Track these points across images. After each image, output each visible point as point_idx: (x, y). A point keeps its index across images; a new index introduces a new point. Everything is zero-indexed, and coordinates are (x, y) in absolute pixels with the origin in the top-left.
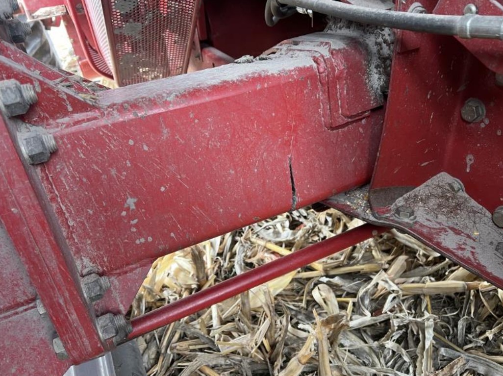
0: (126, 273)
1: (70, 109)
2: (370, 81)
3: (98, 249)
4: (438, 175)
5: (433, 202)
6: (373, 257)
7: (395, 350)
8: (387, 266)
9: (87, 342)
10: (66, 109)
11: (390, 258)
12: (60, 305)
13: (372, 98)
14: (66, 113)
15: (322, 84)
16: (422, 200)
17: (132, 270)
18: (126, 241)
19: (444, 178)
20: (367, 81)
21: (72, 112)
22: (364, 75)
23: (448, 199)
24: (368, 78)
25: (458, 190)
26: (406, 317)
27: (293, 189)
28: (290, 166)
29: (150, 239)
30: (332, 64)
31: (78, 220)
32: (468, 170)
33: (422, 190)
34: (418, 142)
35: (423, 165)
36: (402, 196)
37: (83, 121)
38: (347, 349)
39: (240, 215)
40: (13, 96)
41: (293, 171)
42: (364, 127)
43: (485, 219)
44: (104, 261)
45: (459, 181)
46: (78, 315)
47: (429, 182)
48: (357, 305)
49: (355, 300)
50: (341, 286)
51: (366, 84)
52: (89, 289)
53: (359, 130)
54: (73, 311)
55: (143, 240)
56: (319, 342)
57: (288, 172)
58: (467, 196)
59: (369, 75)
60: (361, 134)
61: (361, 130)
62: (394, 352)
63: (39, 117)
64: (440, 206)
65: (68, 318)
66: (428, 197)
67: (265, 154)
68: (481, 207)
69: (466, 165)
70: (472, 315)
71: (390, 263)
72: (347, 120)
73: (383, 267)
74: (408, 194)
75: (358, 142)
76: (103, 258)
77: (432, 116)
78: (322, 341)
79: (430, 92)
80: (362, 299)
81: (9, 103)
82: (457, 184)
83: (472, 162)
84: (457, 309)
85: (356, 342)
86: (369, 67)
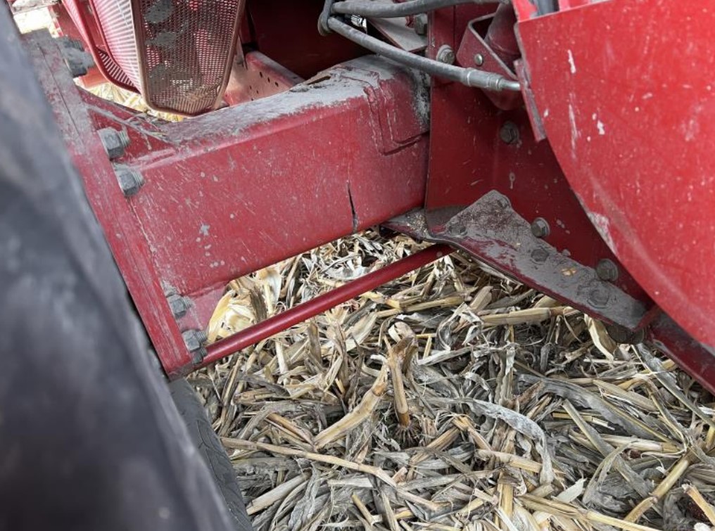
0: (202, 295)
1: (150, 148)
2: (417, 108)
3: (177, 272)
4: (488, 193)
5: (483, 219)
6: (456, 290)
7: (474, 380)
8: (469, 298)
9: (177, 350)
10: (147, 148)
11: (473, 289)
12: (155, 317)
13: (421, 124)
14: (146, 152)
15: (373, 113)
16: (474, 217)
17: (207, 292)
18: (201, 265)
19: (494, 196)
20: (415, 108)
21: (152, 150)
22: (411, 103)
23: (496, 215)
24: (415, 105)
25: (506, 206)
26: (487, 347)
27: (354, 213)
28: (349, 191)
29: (223, 263)
30: (380, 94)
31: (159, 246)
32: (512, 187)
33: (474, 208)
34: (465, 163)
35: (472, 184)
36: (456, 214)
37: (161, 157)
38: (425, 384)
39: (304, 239)
40: (114, 142)
41: (352, 195)
42: (415, 150)
43: (527, 231)
44: (182, 284)
45: (507, 198)
46: (170, 326)
47: (480, 200)
48: (436, 340)
49: (435, 335)
50: (420, 322)
51: (413, 111)
52: (174, 306)
53: (412, 154)
54: (165, 322)
55: (216, 264)
57: (348, 197)
58: (513, 211)
59: (416, 103)
60: (414, 157)
61: (414, 154)
62: (473, 383)
63: (125, 156)
64: (490, 221)
65: (160, 328)
66: (479, 214)
67: (324, 181)
68: (523, 220)
69: (510, 181)
70: (556, 342)
71: (473, 294)
72: (398, 145)
73: (466, 300)
74: (462, 213)
75: (411, 165)
76: (181, 281)
77: (474, 140)
78: (394, 370)
79: (469, 118)
80: (442, 334)
81: (111, 148)
82: (505, 200)
83: (514, 179)
84: (541, 338)
85: (435, 376)
86: (415, 96)
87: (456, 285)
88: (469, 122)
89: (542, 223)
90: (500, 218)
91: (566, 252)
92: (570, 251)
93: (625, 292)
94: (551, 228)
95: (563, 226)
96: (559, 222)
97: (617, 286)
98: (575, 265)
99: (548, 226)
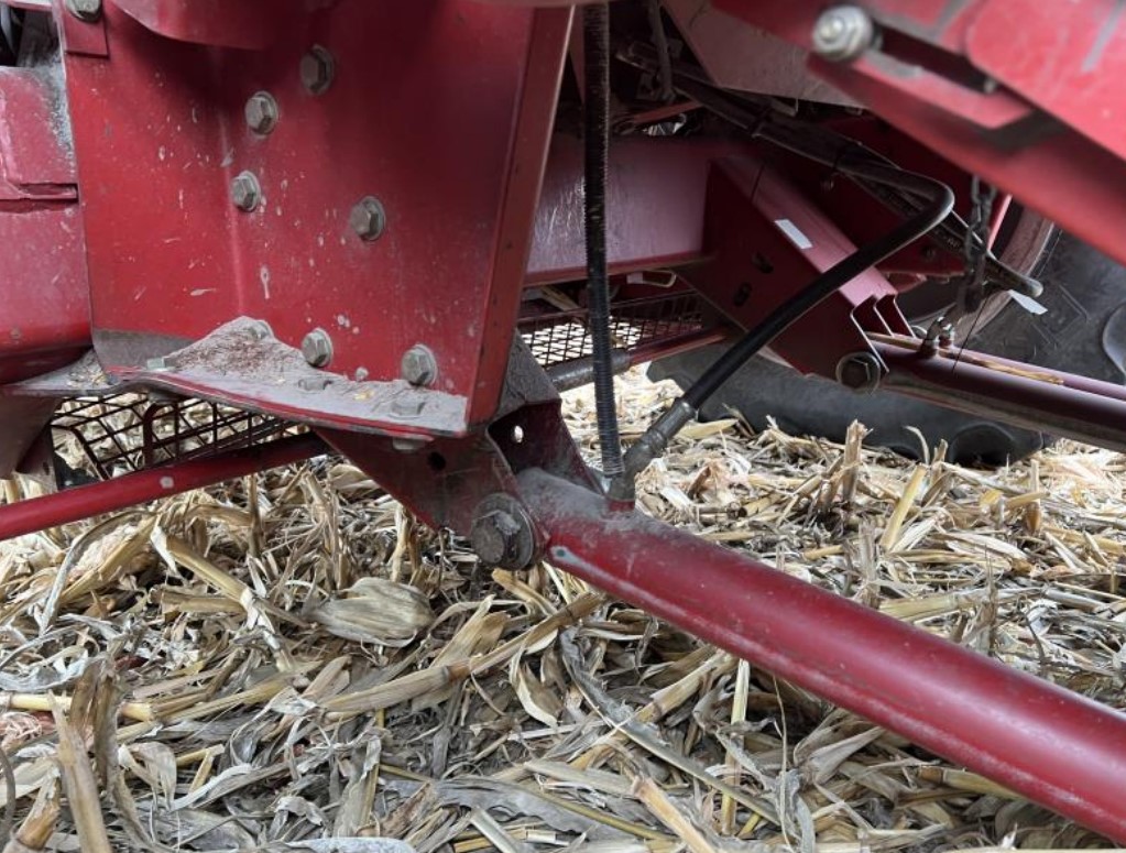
4: (234, 322)
5: (220, 359)
6: (276, 671)
7: (293, 810)
8: (303, 681)
11: (311, 665)
16: (202, 356)
19: (244, 323)
20: (55, 132)
22: (48, 121)
23: (246, 350)
24: (57, 127)
25: (264, 335)
26: (325, 747)
32: (267, 296)
33: (207, 342)
34: (168, 241)
35: (194, 293)
42: (70, 222)
43: (298, 363)
45: (266, 323)
47: (217, 331)
48: (223, 758)
49: (220, 749)
51: (52, 136)
53: (60, 226)
56: (67, 770)
58: (275, 340)
59: (58, 123)
60: (66, 234)
61: (65, 226)
62: (292, 816)
64: (232, 360)
66: (214, 352)
68: (292, 349)
69: (262, 285)
71: (312, 675)
72: (21, 194)
73: (296, 684)
74: (180, 351)
75: (60, 248)
77: (181, 197)
79: (162, 149)
80: (238, 747)
82: (260, 326)
83: (267, 279)
84: (436, 725)
85: (207, 821)
86: (56, 110)
87: (279, 665)
88: (162, 157)
89: (318, 335)
90: (251, 353)
91: (362, 372)
92: (367, 367)
93: (453, 392)
94: (333, 340)
95: (348, 324)
96: (341, 320)
97: (440, 389)
98: (376, 386)
99: (329, 339)
